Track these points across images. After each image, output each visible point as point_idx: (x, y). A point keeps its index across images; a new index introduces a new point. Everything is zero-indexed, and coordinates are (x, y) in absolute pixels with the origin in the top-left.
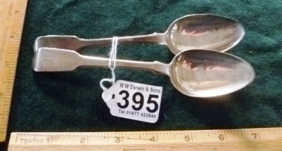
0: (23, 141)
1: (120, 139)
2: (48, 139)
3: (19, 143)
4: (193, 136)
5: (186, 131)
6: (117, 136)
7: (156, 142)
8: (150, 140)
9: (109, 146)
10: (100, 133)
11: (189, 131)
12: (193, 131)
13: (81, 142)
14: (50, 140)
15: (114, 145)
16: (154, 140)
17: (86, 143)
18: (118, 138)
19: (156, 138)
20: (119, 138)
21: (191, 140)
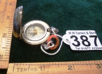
2: (41, 67)
6: (96, 63)
20: (99, 64)
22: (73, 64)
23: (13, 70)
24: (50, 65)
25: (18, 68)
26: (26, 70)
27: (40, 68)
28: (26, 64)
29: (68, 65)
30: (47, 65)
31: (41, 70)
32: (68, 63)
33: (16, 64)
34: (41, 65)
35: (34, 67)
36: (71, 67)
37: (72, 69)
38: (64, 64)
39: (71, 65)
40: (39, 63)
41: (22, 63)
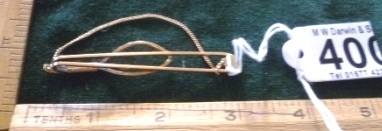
0: (40, 119)
1: (236, 114)
3: (31, 122)
4: (376, 107)
5: (361, 100)
7: (306, 119)
8: (295, 115)
9: (214, 127)
10: (194, 105)
11: (367, 100)
12: (374, 100)
13: (157, 120)
14: (94, 118)
15: (224, 126)
16: (302, 115)
17: (167, 121)
18: (231, 112)
19: (305, 112)
21: (373, 116)
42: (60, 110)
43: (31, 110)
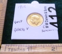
22: (56, 46)
23: (5, 50)
24: (36, 46)
25: (9, 49)
26: (16, 50)
27: (28, 49)
28: (16, 46)
29: (52, 47)
30: (34, 46)
31: (29, 51)
32: (52, 45)
33: (8, 45)
34: (29, 46)
35: (23, 48)
36: (54, 48)
37: (55, 50)
38: (49, 46)
39: (54, 47)
40: (27, 45)
41: (13, 45)
42: (18, 46)
43: (7, 46)
